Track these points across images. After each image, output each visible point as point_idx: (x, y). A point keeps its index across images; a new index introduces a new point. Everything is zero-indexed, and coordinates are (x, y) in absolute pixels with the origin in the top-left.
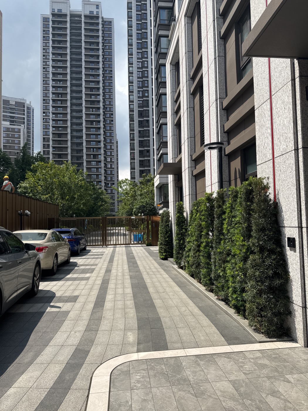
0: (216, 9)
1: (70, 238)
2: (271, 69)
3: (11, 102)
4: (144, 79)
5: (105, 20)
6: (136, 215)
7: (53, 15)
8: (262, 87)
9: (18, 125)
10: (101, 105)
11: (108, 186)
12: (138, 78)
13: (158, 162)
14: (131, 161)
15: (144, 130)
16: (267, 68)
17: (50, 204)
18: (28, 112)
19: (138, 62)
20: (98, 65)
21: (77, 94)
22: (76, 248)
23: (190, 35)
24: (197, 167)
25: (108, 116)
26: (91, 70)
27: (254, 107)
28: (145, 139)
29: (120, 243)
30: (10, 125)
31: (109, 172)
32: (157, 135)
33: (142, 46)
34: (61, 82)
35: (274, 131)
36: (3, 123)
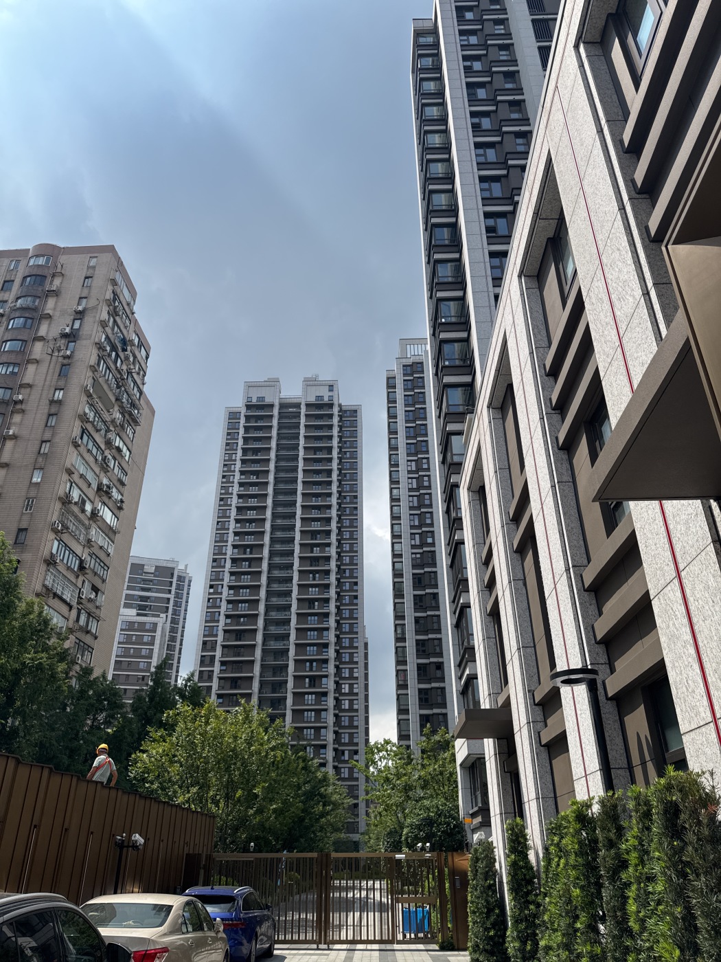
0: (544, 400)
1: (232, 920)
2: (667, 515)
3: (147, 569)
4: (422, 510)
5: (344, 408)
6: (411, 846)
7: (248, 407)
8: (656, 552)
9: (154, 616)
10: (333, 565)
11: (343, 758)
12: (411, 508)
13: (461, 697)
14: (400, 692)
15: (428, 616)
16: (659, 513)
17: (195, 814)
18: (179, 587)
19: (409, 478)
20: (328, 487)
21: (284, 546)
22: (245, 950)
23: (502, 439)
24: (549, 721)
25: (347, 587)
26: (314, 499)
27: (647, 593)
28: (431, 636)
29: (364, 937)
30: (138, 615)
31: (345, 722)
32: (455, 630)
33: (418, 448)
34: (254, 524)
35: (702, 652)
36: (124, 611)
